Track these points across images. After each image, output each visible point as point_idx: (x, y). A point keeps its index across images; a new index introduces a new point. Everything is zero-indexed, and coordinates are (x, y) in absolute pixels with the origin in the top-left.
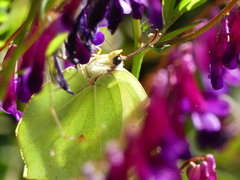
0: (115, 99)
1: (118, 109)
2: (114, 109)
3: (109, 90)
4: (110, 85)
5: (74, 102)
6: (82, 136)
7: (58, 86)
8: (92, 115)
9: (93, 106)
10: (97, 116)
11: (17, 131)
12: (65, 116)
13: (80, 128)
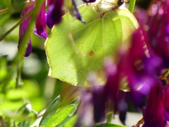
0: (118, 29)
1: (119, 36)
2: (116, 36)
3: (113, 22)
4: (114, 19)
5: (87, 28)
6: (92, 52)
7: (75, 17)
8: (100, 38)
9: (101, 33)
10: (103, 39)
11: (45, 44)
12: (79, 37)
13: (91, 46)
